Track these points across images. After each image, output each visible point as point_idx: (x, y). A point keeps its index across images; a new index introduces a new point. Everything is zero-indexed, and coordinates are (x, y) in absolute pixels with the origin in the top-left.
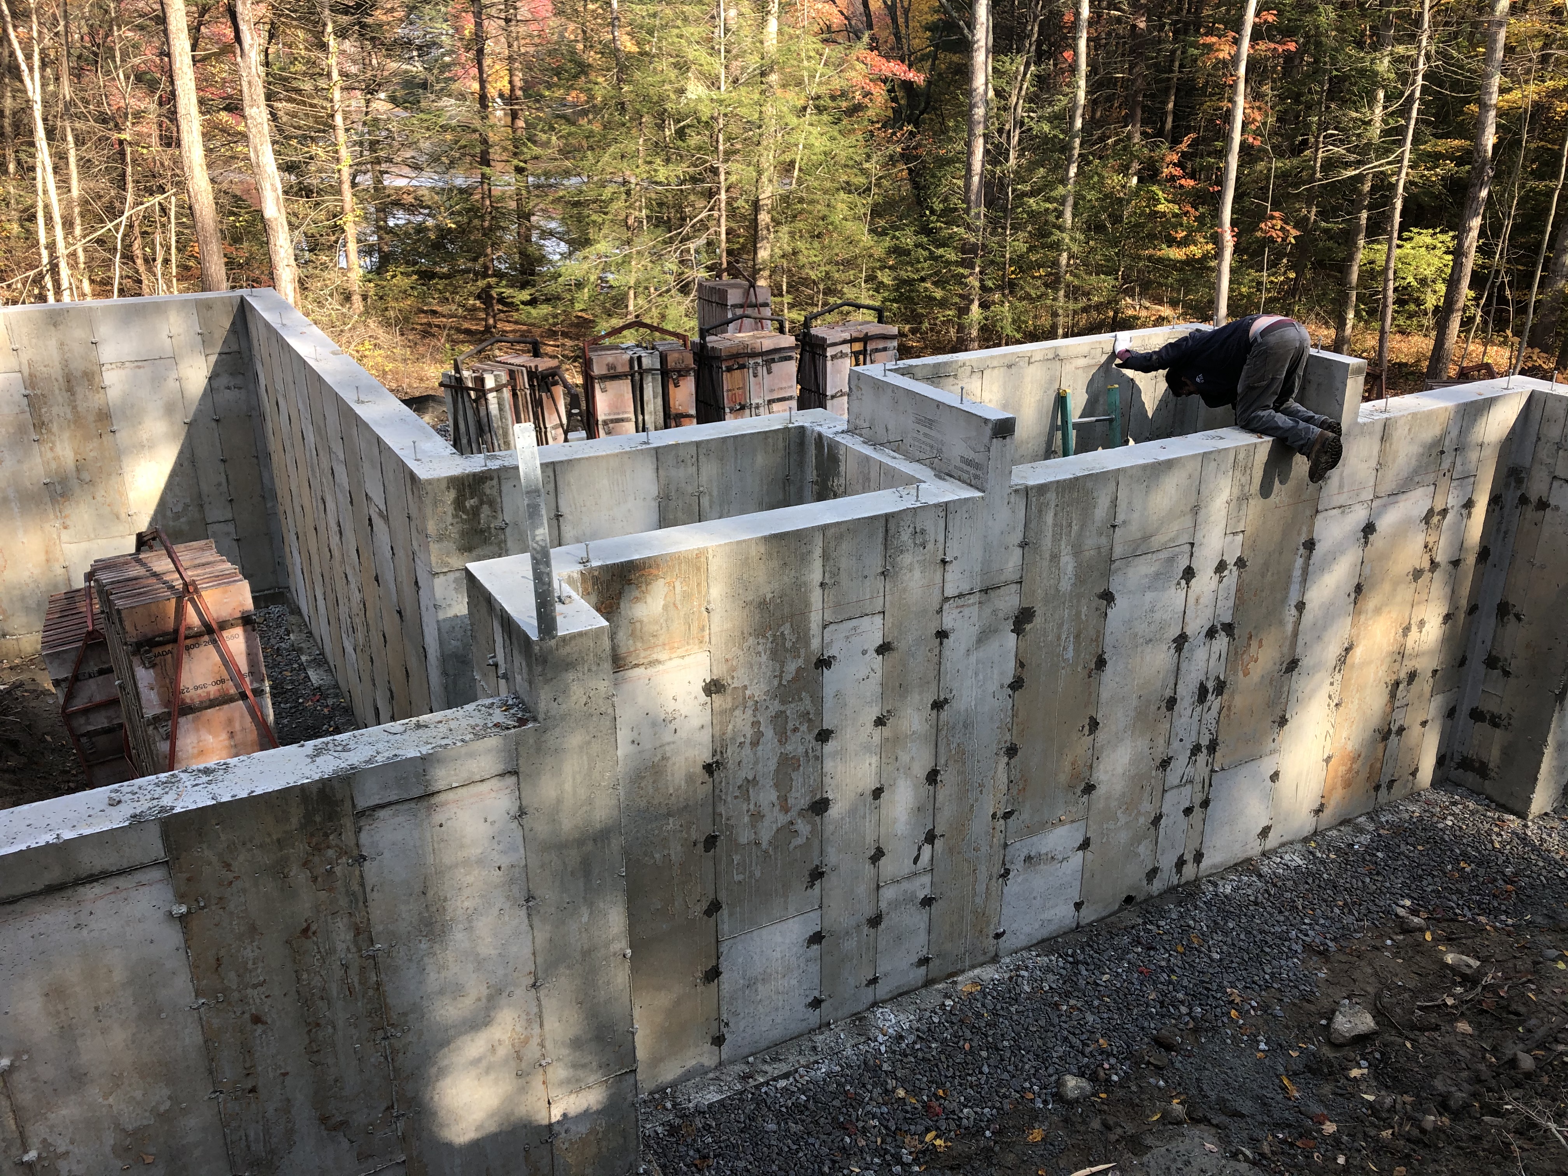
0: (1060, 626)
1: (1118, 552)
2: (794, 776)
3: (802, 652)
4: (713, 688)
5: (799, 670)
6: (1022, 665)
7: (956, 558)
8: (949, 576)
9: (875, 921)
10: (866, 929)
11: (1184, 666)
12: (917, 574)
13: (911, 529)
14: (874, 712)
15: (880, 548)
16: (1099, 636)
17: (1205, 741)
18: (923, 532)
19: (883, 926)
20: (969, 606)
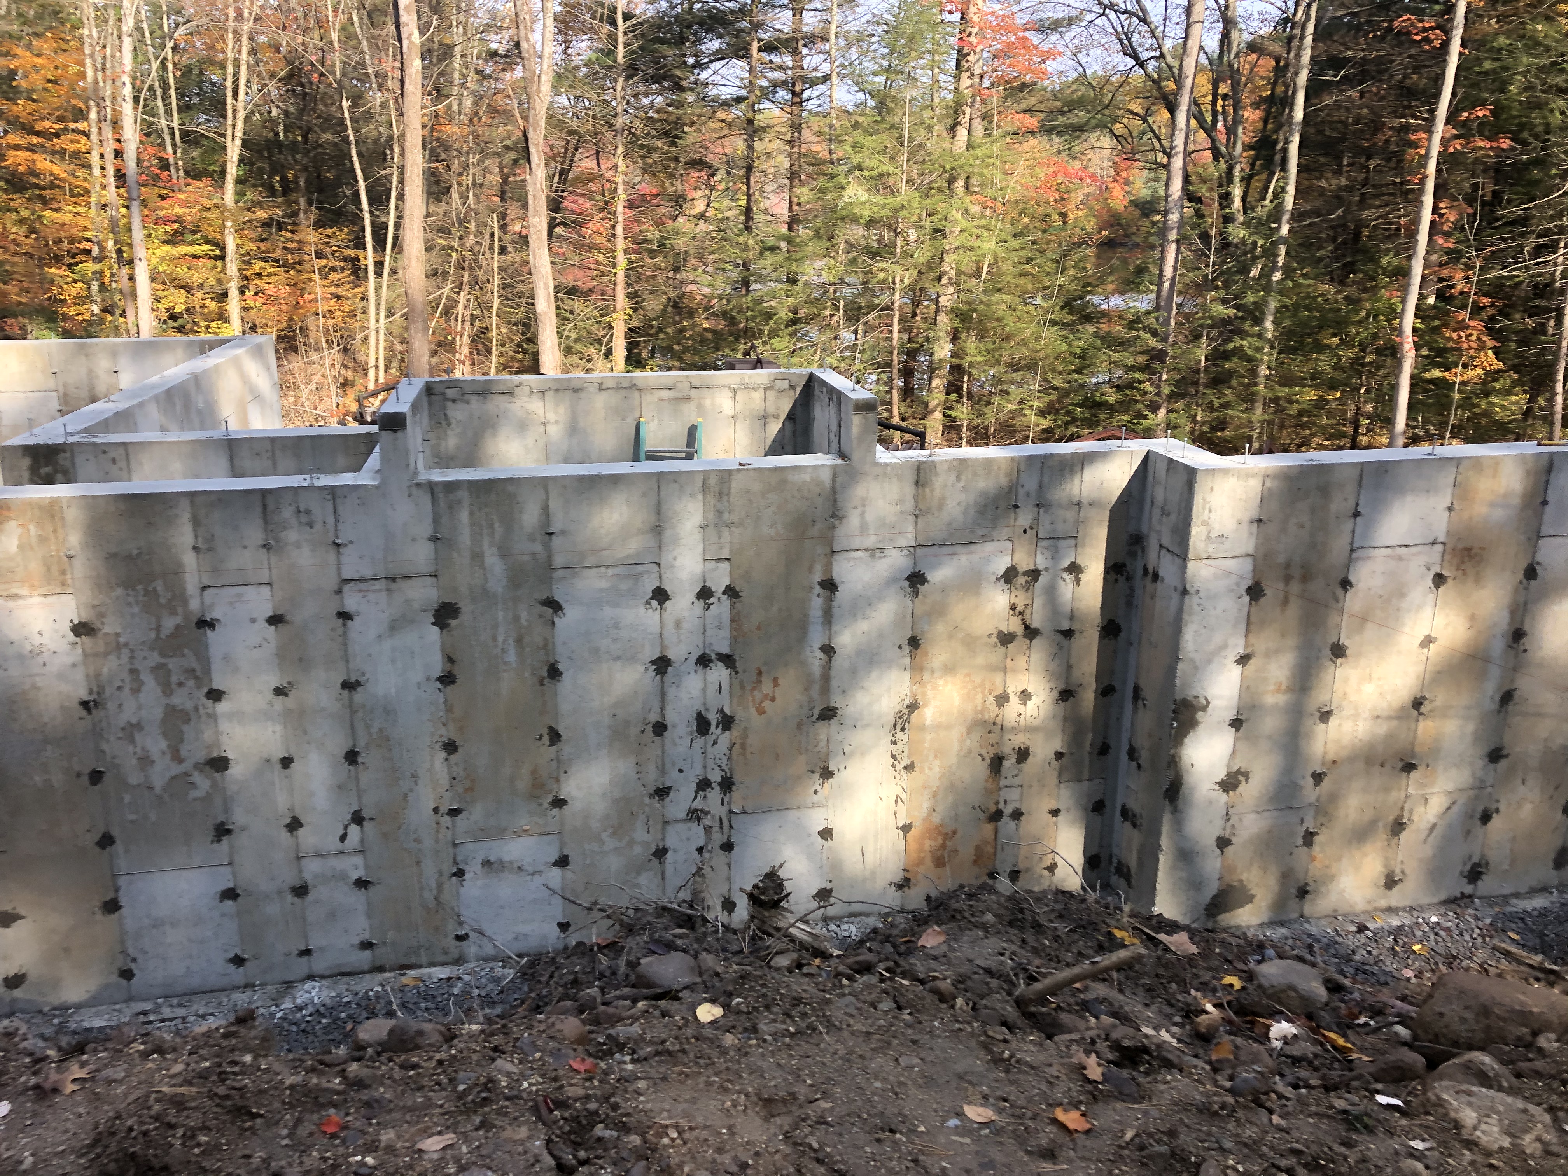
0: (496, 626)
1: (559, 560)
2: (185, 728)
3: (180, 610)
4: (81, 629)
5: (178, 627)
6: (451, 660)
7: (351, 542)
8: (345, 559)
9: (301, 891)
10: (290, 898)
11: (671, 692)
12: (306, 551)
13: (292, 508)
14: (274, 680)
15: (259, 522)
16: (547, 646)
17: (716, 777)
18: (308, 512)
19: (310, 897)
20: (374, 591)
